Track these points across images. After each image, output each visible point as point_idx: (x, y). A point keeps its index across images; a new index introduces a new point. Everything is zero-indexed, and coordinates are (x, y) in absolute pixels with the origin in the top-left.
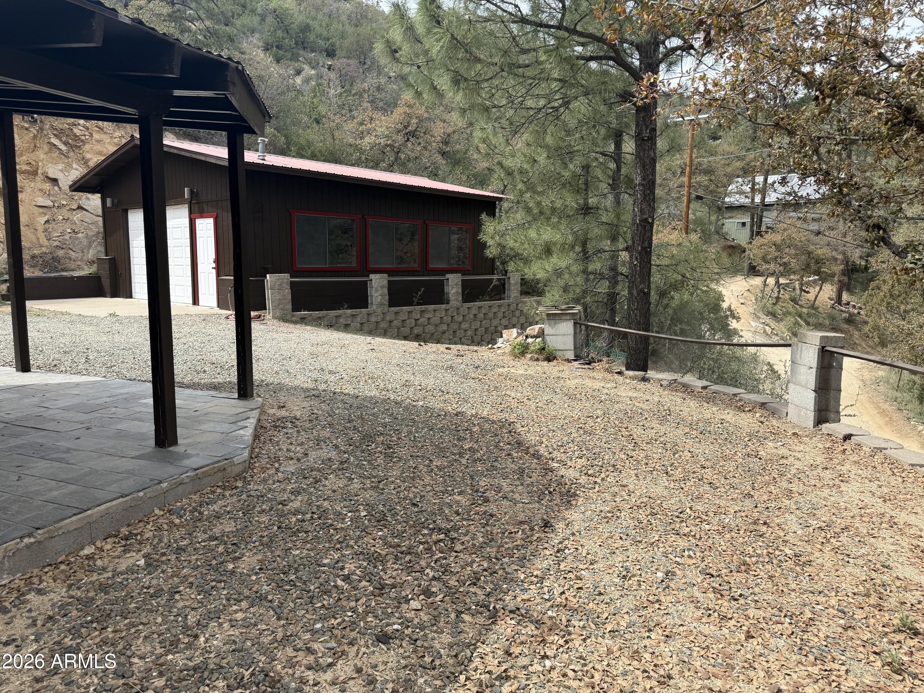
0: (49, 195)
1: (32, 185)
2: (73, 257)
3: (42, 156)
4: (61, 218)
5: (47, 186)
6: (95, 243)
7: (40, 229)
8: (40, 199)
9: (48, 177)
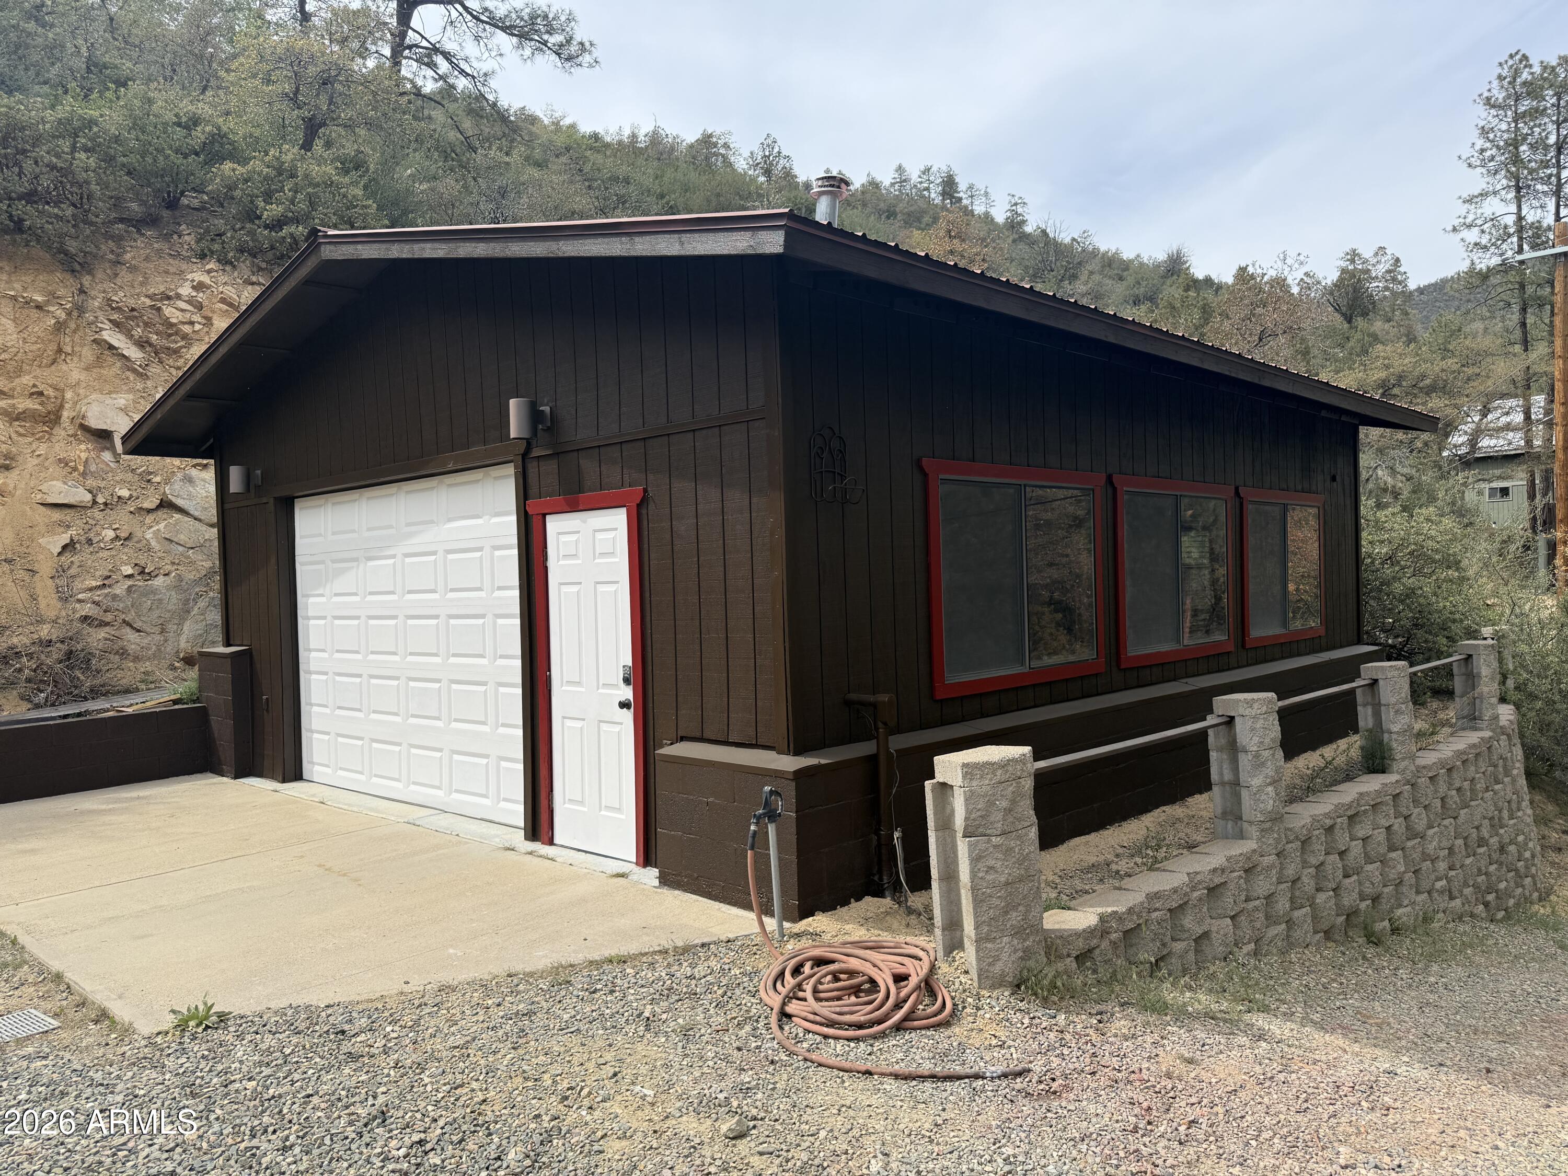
0: (84, 474)
1: (42, 449)
2: (132, 648)
3: (76, 375)
4: (111, 534)
5: (82, 451)
6: (202, 604)
7: (46, 568)
8: (58, 485)
9: (84, 428)
